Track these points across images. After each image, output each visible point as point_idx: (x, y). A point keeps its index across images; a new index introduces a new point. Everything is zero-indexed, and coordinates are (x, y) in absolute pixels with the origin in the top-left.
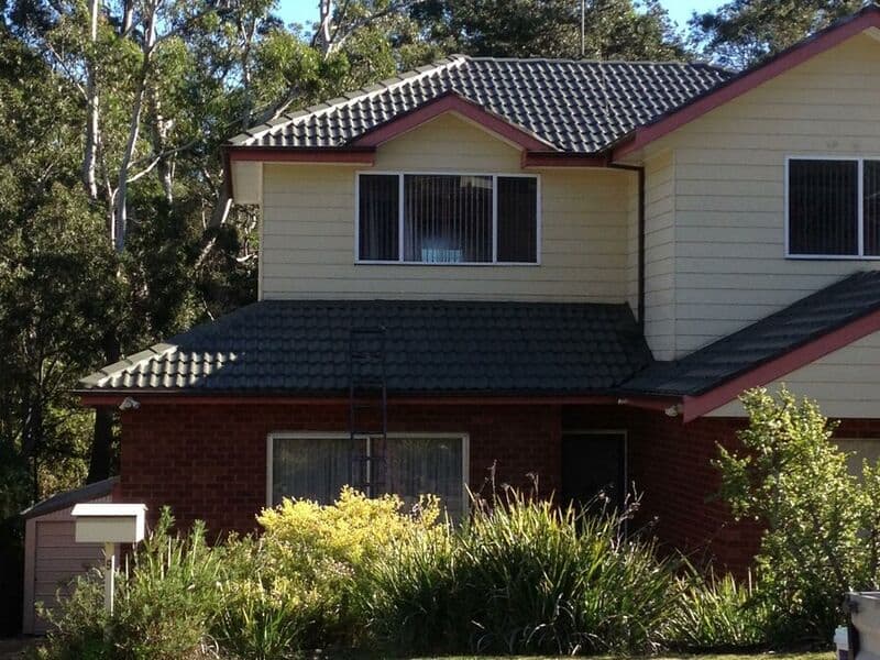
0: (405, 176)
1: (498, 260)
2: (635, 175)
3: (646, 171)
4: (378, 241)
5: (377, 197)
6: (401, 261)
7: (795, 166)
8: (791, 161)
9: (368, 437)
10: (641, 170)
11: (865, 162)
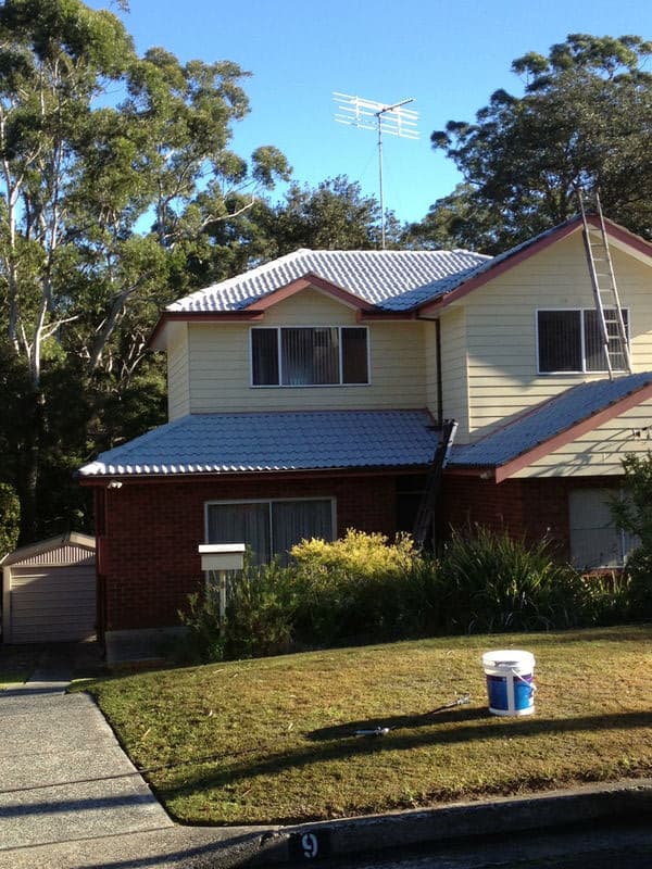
0: (282, 329)
1: (344, 382)
2: (432, 325)
3: (441, 321)
4: (265, 372)
5: (263, 343)
6: (281, 385)
7: (541, 314)
8: (539, 312)
9: (270, 501)
10: (437, 322)
11: (585, 311)
